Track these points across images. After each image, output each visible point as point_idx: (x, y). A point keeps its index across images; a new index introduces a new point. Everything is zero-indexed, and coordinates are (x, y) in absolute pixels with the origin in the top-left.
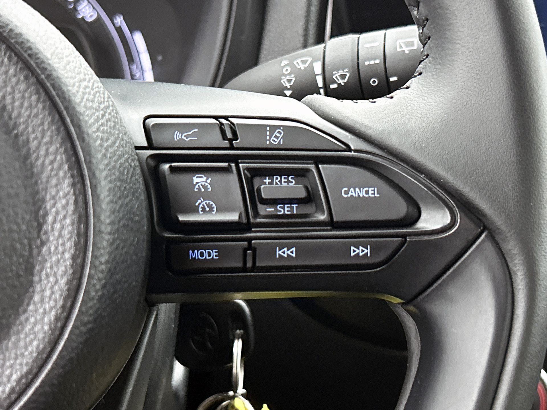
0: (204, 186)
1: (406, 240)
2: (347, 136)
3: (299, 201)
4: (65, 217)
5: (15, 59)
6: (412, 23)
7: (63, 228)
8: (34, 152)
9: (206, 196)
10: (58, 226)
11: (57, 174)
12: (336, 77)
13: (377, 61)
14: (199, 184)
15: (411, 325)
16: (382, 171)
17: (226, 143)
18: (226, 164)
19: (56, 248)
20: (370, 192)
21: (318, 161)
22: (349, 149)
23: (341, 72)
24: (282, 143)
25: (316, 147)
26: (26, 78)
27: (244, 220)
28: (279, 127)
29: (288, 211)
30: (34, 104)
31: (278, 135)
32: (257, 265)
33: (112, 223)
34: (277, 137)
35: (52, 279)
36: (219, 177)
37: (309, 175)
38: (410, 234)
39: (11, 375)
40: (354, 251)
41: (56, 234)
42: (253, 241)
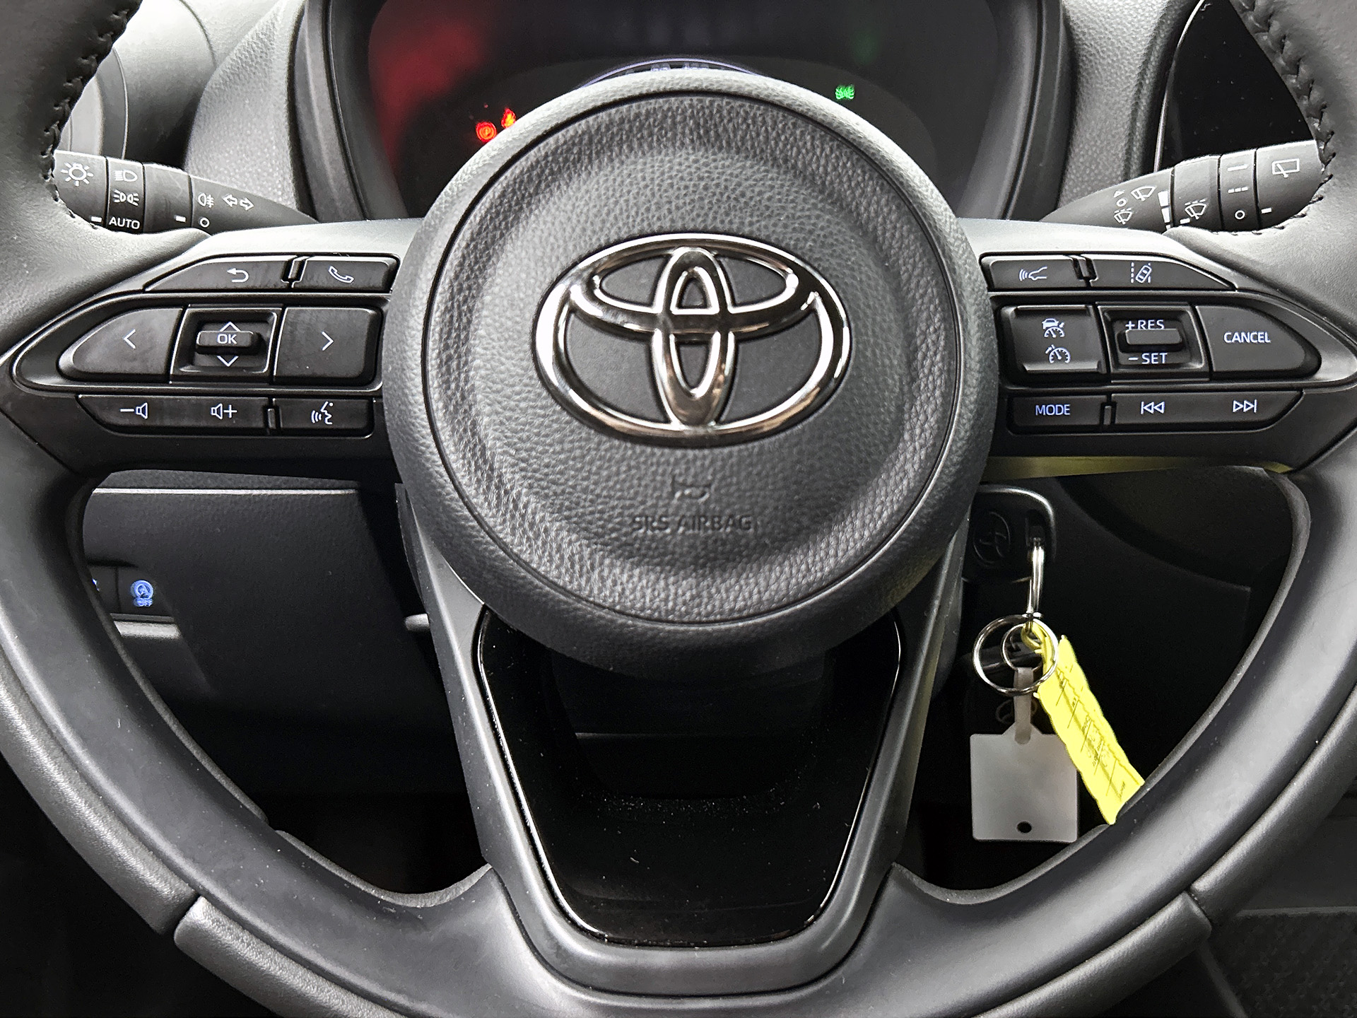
0: (1055, 332)
1: (1302, 394)
2: (1229, 273)
3: (1170, 348)
4: (935, 354)
5: (887, 187)
6: (1310, 138)
7: (933, 364)
8: (905, 285)
9: (1059, 342)
10: (927, 363)
11: (928, 308)
12: (1189, 210)
13: (1245, 189)
14: (1050, 329)
15: (1299, 499)
16: (1270, 312)
17: (1082, 283)
18: (1083, 306)
19: (926, 385)
20: (1259, 337)
21: (1193, 301)
22: (1233, 288)
23: (1196, 203)
24: (1149, 281)
25: (1192, 285)
26: (898, 207)
27: (1104, 371)
28: (1146, 262)
29: (1155, 360)
30: (905, 234)
31: (1145, 272)
32: (1117, 422)
33: (980, 362)
34: (1144, 275)
35: (922, 417)
36: (1074, 321)
37: (1183, 318)
38: (1307, 387)
39: (882, 512)
40: (1236, 406)
41: (926, 371)
42: (1113, 395)
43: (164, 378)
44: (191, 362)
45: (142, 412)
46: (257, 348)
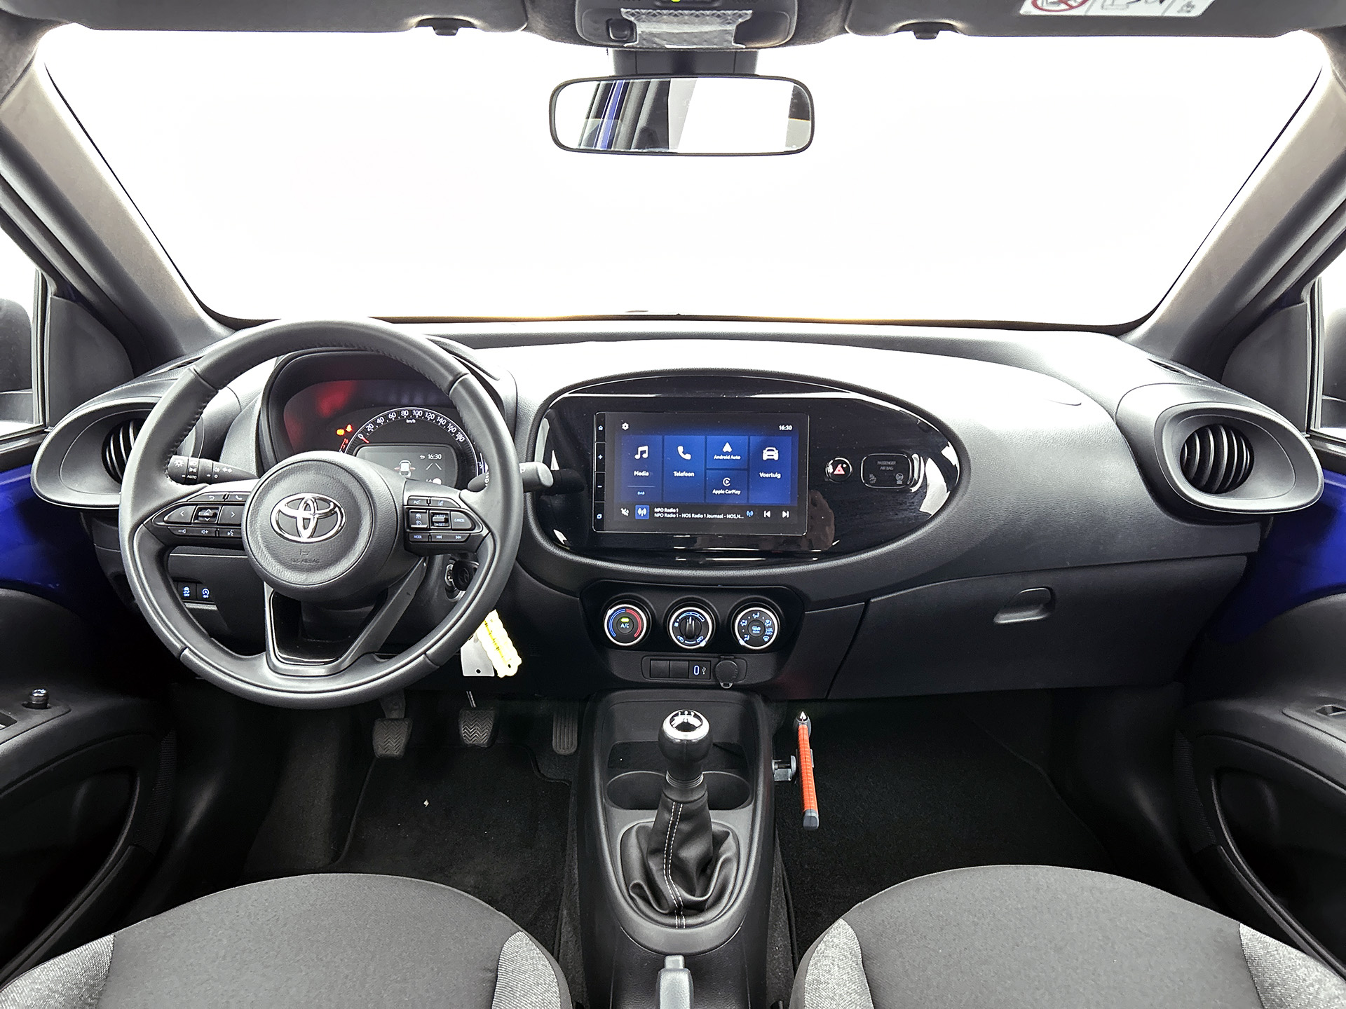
0: (419, 517)
1: (472, 535)
9: (420, 520)
17: (426, 505)
18: (426, 510)
21: (447, 510)
27: (429, 528)
32: (432, 540)
36: (424, 515)
37: (446, 514)
40: (457, 537)
42: (431, 534)
43: (190, 523)
44: (197, 519)
45: (184, 531)
46: (215, 515)
